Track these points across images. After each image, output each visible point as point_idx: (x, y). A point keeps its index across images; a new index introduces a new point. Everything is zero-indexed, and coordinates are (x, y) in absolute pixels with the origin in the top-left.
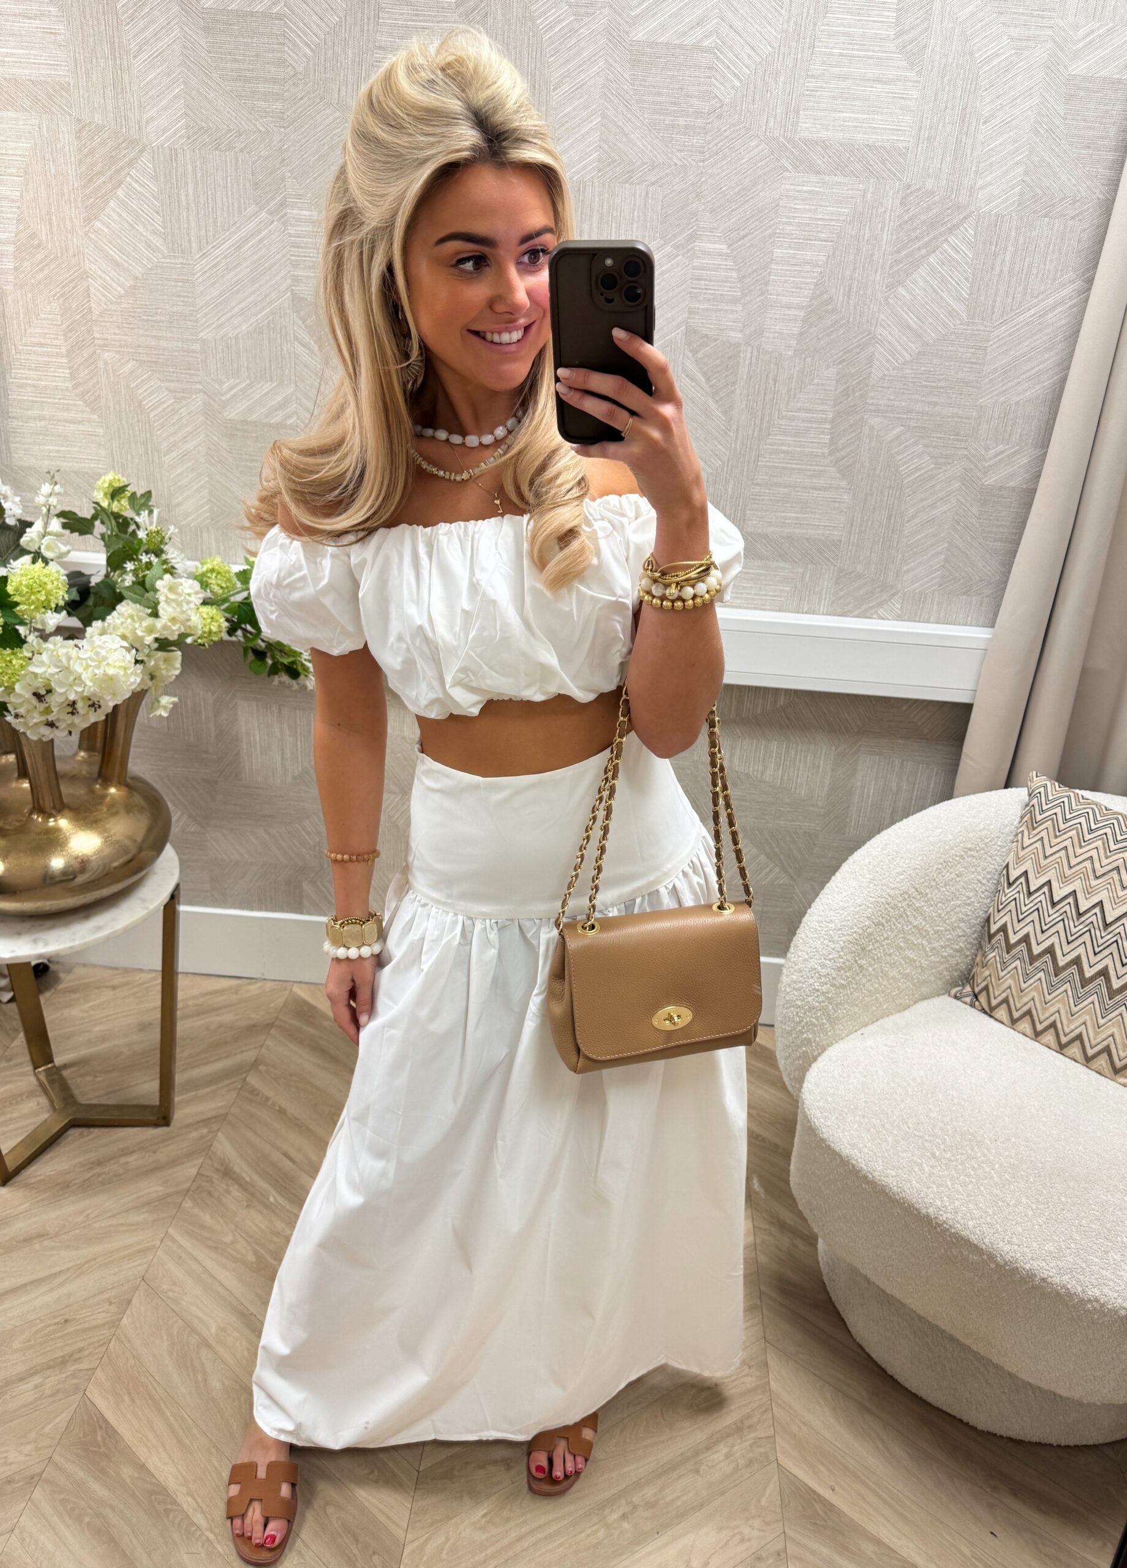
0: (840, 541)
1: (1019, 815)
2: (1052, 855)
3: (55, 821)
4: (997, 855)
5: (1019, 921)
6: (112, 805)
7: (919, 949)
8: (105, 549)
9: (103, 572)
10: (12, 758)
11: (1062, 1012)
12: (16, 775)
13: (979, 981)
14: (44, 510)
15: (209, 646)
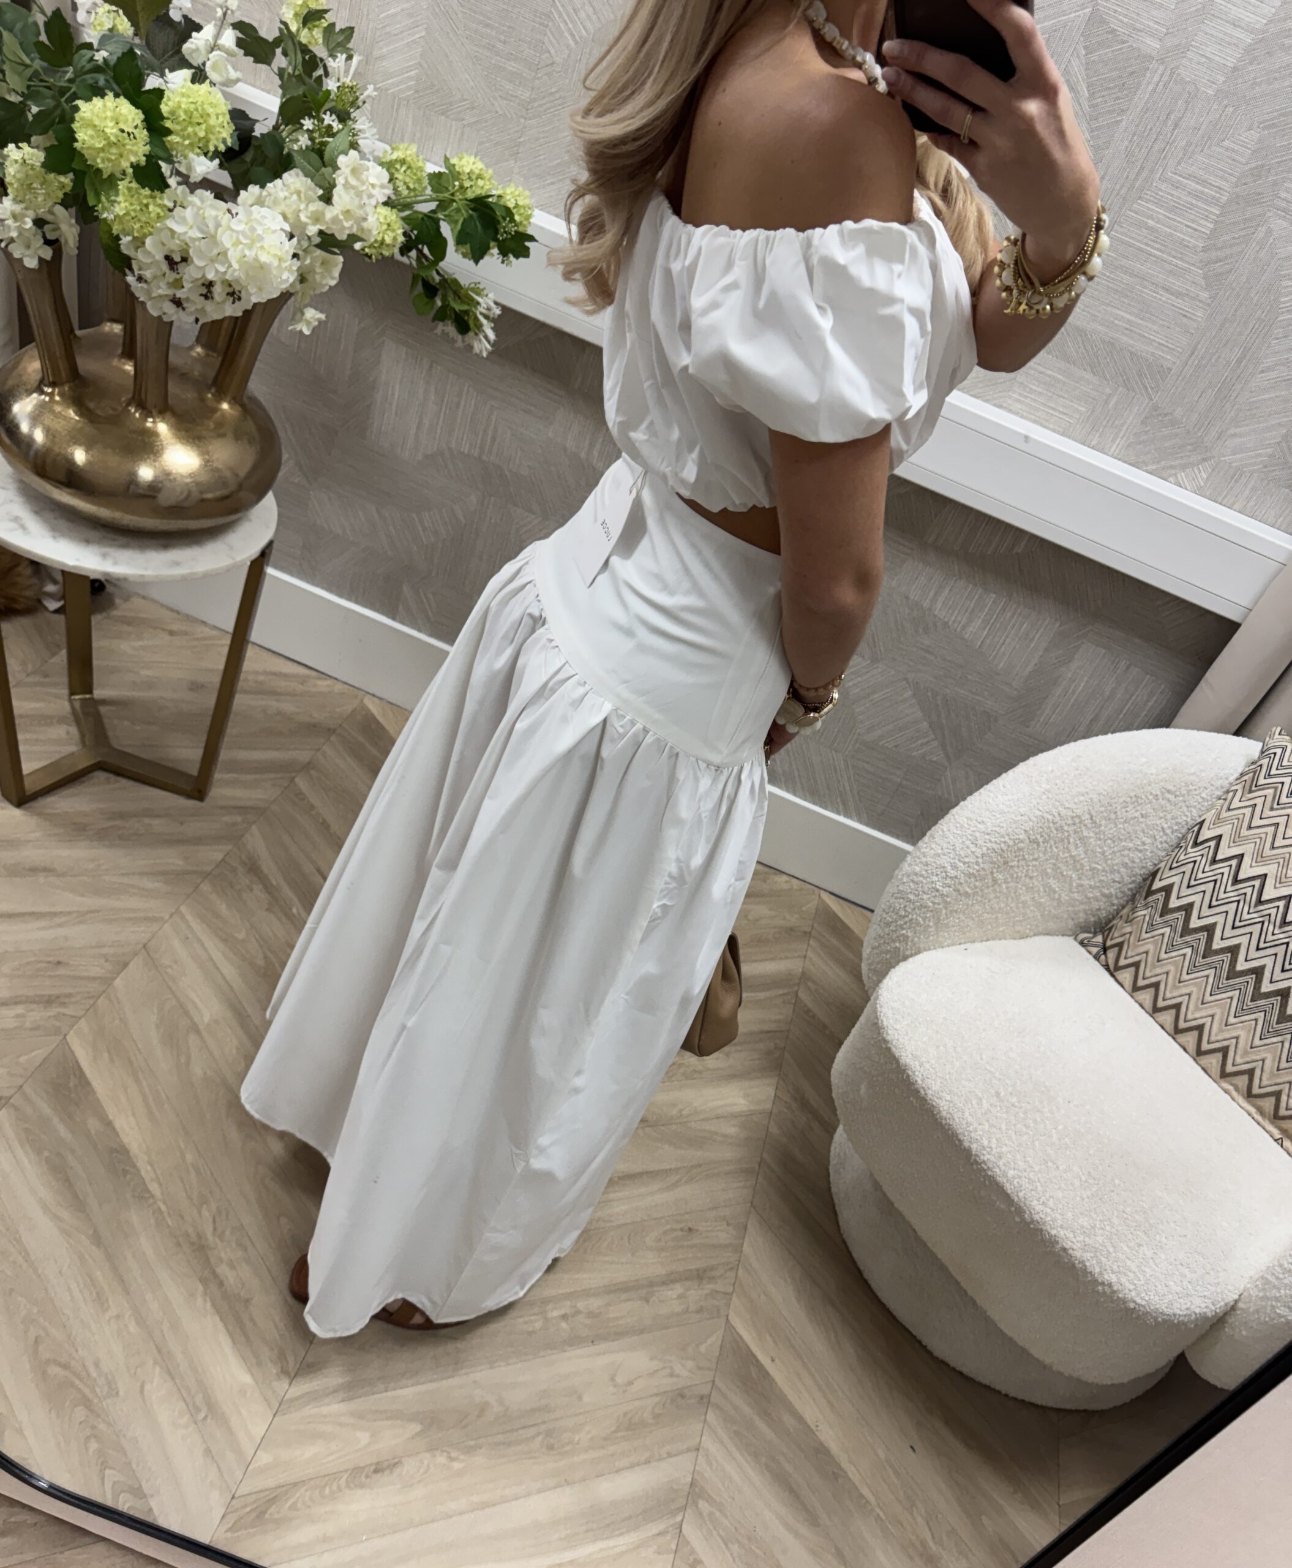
0: (1170, 370)
1: (1240, 771)
2: (1258, 827)
3: (154, 422)
4: (1195, 807)
5: (1189, 887)
6: (220, 425)
7: (1065, 882)
8: (280, 91)
9: (274, 123)
10: (117, 328)
11: (1193, 997)
12: (120, 351)
13: (1116, 935)
14: (220, 12)
15: (377, 260)
